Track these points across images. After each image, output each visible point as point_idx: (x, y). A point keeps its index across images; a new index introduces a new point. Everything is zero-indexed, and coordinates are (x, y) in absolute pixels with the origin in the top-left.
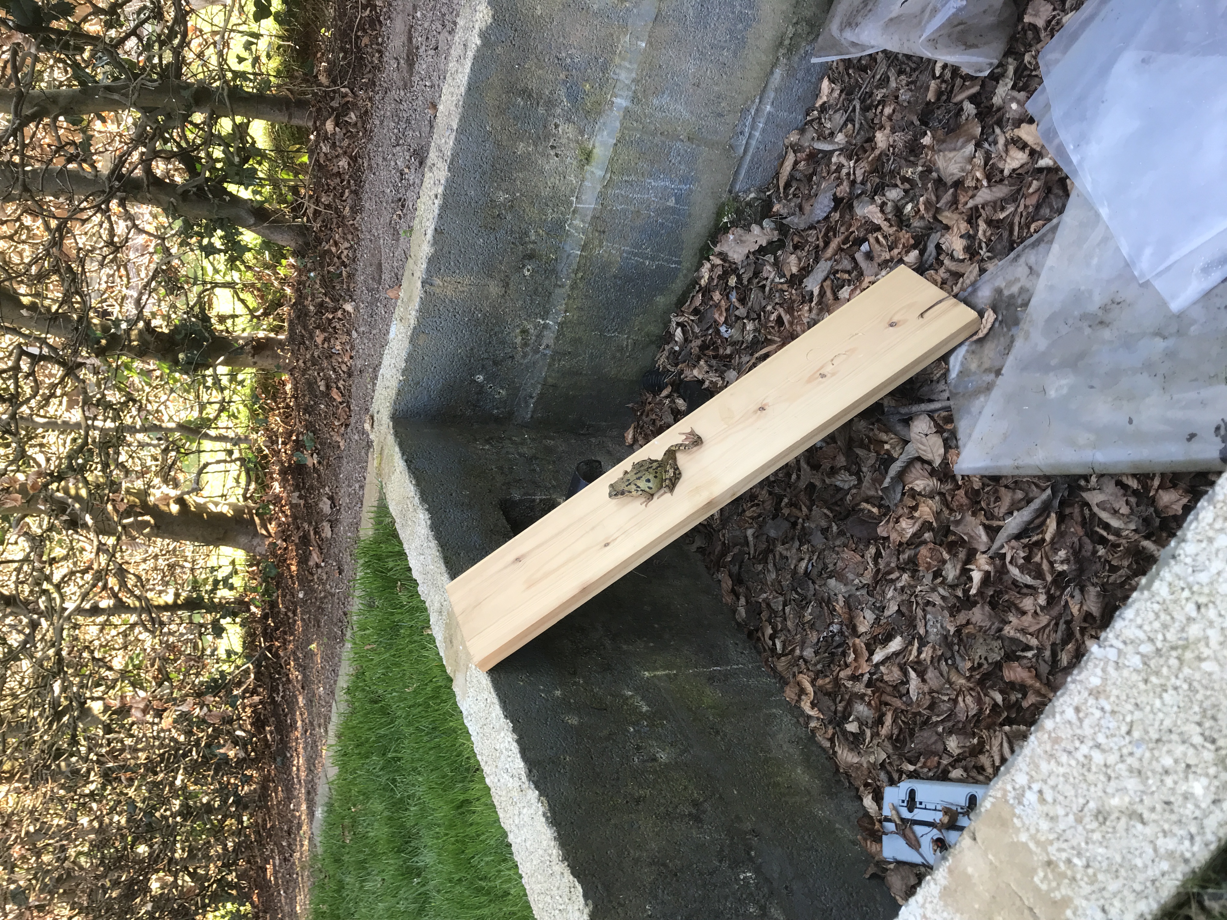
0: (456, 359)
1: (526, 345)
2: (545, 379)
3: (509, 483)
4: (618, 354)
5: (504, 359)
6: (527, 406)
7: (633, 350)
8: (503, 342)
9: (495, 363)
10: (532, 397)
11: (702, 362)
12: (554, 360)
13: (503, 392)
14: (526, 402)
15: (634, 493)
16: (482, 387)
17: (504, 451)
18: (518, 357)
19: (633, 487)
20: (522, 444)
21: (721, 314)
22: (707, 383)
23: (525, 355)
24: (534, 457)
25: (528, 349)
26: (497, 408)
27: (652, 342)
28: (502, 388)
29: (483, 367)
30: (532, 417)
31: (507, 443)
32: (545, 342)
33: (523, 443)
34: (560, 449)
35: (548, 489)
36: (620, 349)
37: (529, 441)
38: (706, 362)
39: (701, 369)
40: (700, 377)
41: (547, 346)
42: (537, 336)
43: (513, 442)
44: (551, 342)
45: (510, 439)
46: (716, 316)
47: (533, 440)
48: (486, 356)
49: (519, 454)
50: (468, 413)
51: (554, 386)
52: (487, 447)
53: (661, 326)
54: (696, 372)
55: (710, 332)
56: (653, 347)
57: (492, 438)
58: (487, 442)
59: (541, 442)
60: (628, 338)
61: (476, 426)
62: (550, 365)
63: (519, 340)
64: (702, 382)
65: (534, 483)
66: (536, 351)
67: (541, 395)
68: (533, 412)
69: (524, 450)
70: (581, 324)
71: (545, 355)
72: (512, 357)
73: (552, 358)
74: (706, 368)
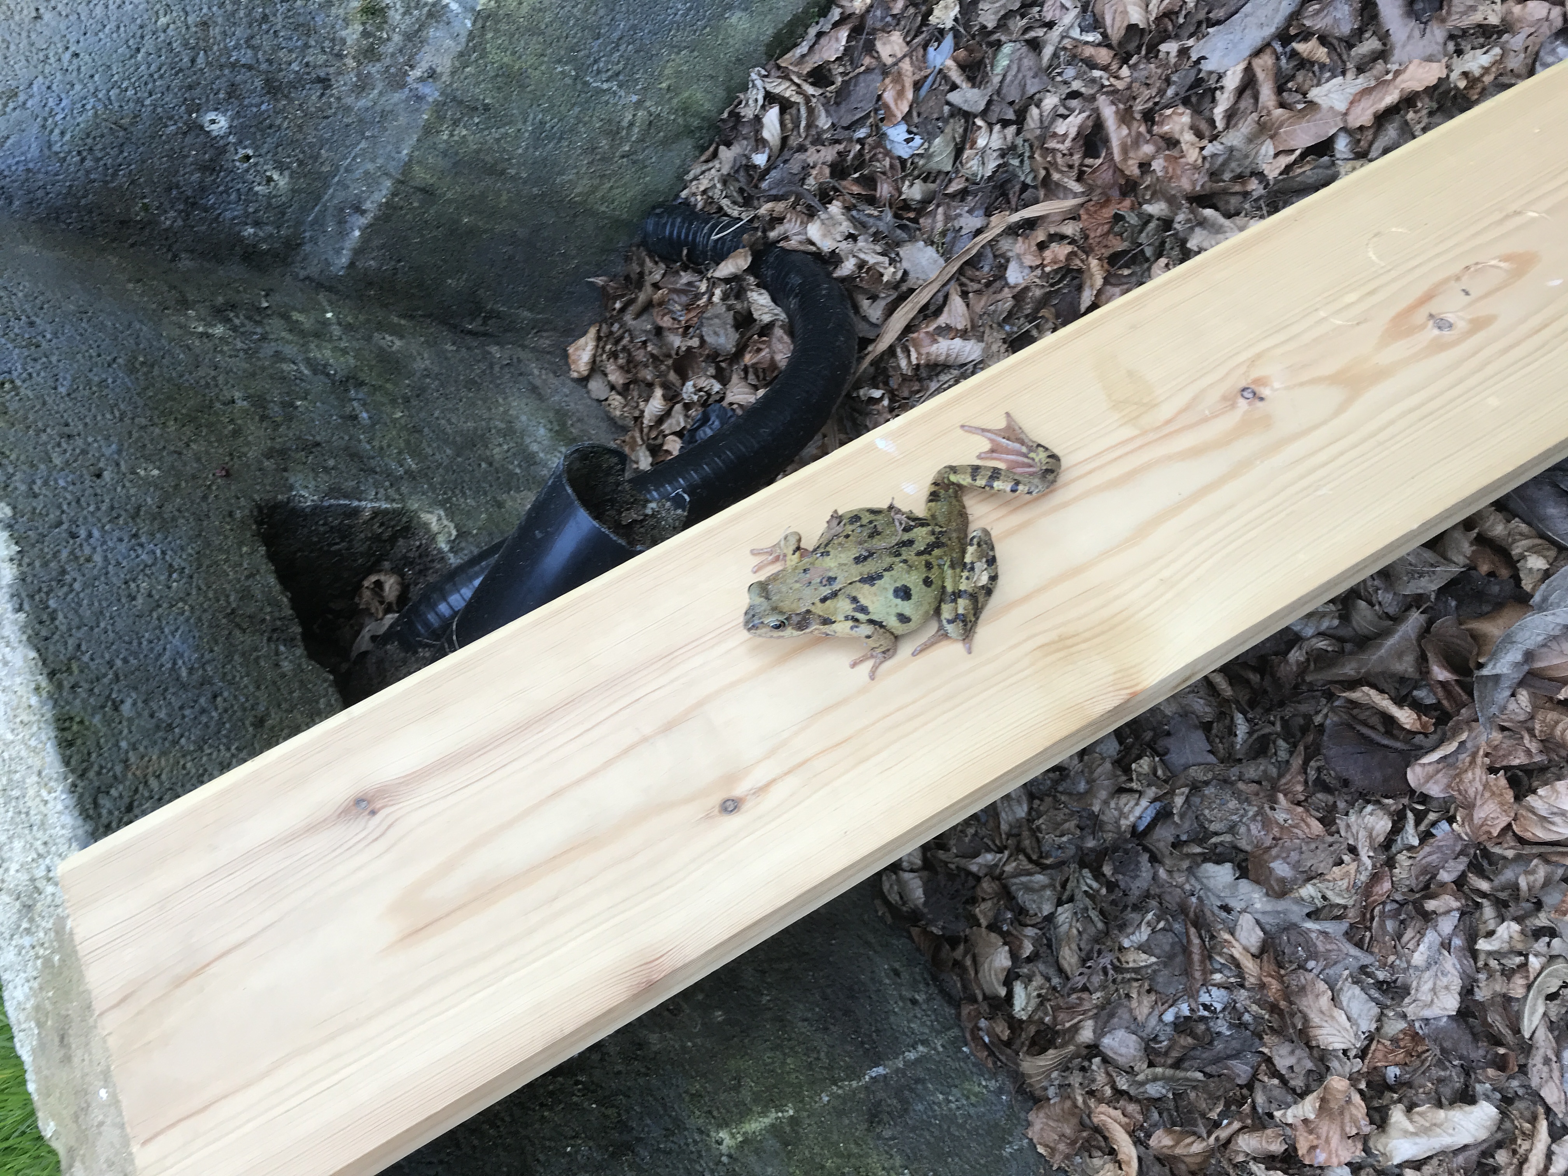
0: (149, 44)
1: (370, 53)
2: (408, 166)
3: (283, 453)
4: (604, 143)
5: (297, 83)
6: (343, 233)
7: (641, 140)
8: (306, 29)
9: (272, 88)
10: (358, 210)
11: (835, 208)
12: (441, 118)
13: (282, 181)
14: (341, 222)
15: (842, 627)
16: (223, 150)
17: (268, 350)
18: (342, 85)
19: (844, 606)
20: (317, 335)
21: (900, 94)
22: (848, 267)
23: (362, 86)
24: (351, 380)
25: (374, 69)
26: (257, 224)
27: (689, 132)
28: (281, 167)
29: (233, 91)
30: (352, 265)
31: (275, 325)
32: (425, 61)
33: (320, 333)
34: (419, 365)
35: (395, 481)
36: (613, 131)
37: (336, 331)
38: (848, 209)
39: (830, 225)
40: (826, 245)
41: (432, 74)
42: (409, 37)
43: (294, 327)
44: (444, 65)
45: (286, 317)
46: (889, 96)
47: (348, 328)
48: (246, 56)
49: (308, 361)
50: (169, 219)
51: (427, 192)
52: (219, 330)
53: (721, 93)
54: (814, 231)
55: (861, 133)
56: (688, 145)
57: (233, 307)
58: (220, 313)
59: (369, 339)
60: (639, 104)
61: (186, 263)
62: (428, 130)
63: (352, 34)
64: (834, 258)
65: (355, 456)
66: (397, 81)
67: (388, 211)
68: (358, 252)
69: (324, 353)
70: (534, 31)
71: (419, 98)
72: (325, 82)
73: (439, 109)
74: (846, 227)
